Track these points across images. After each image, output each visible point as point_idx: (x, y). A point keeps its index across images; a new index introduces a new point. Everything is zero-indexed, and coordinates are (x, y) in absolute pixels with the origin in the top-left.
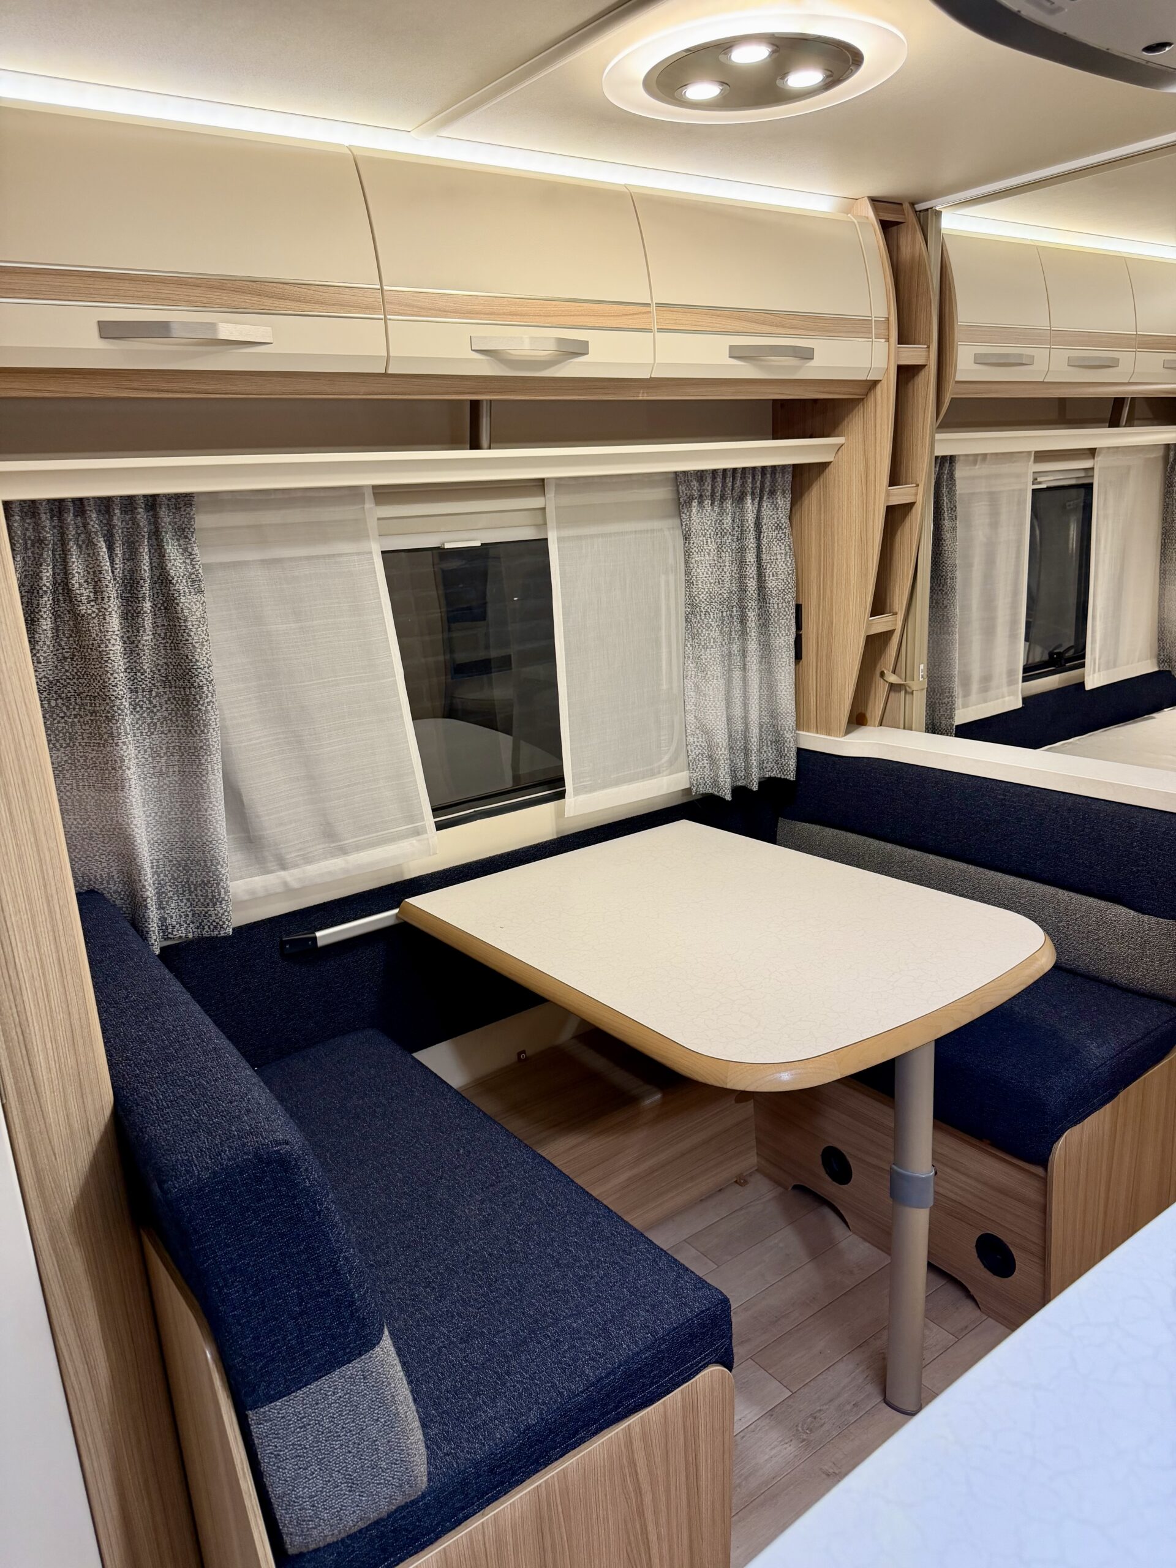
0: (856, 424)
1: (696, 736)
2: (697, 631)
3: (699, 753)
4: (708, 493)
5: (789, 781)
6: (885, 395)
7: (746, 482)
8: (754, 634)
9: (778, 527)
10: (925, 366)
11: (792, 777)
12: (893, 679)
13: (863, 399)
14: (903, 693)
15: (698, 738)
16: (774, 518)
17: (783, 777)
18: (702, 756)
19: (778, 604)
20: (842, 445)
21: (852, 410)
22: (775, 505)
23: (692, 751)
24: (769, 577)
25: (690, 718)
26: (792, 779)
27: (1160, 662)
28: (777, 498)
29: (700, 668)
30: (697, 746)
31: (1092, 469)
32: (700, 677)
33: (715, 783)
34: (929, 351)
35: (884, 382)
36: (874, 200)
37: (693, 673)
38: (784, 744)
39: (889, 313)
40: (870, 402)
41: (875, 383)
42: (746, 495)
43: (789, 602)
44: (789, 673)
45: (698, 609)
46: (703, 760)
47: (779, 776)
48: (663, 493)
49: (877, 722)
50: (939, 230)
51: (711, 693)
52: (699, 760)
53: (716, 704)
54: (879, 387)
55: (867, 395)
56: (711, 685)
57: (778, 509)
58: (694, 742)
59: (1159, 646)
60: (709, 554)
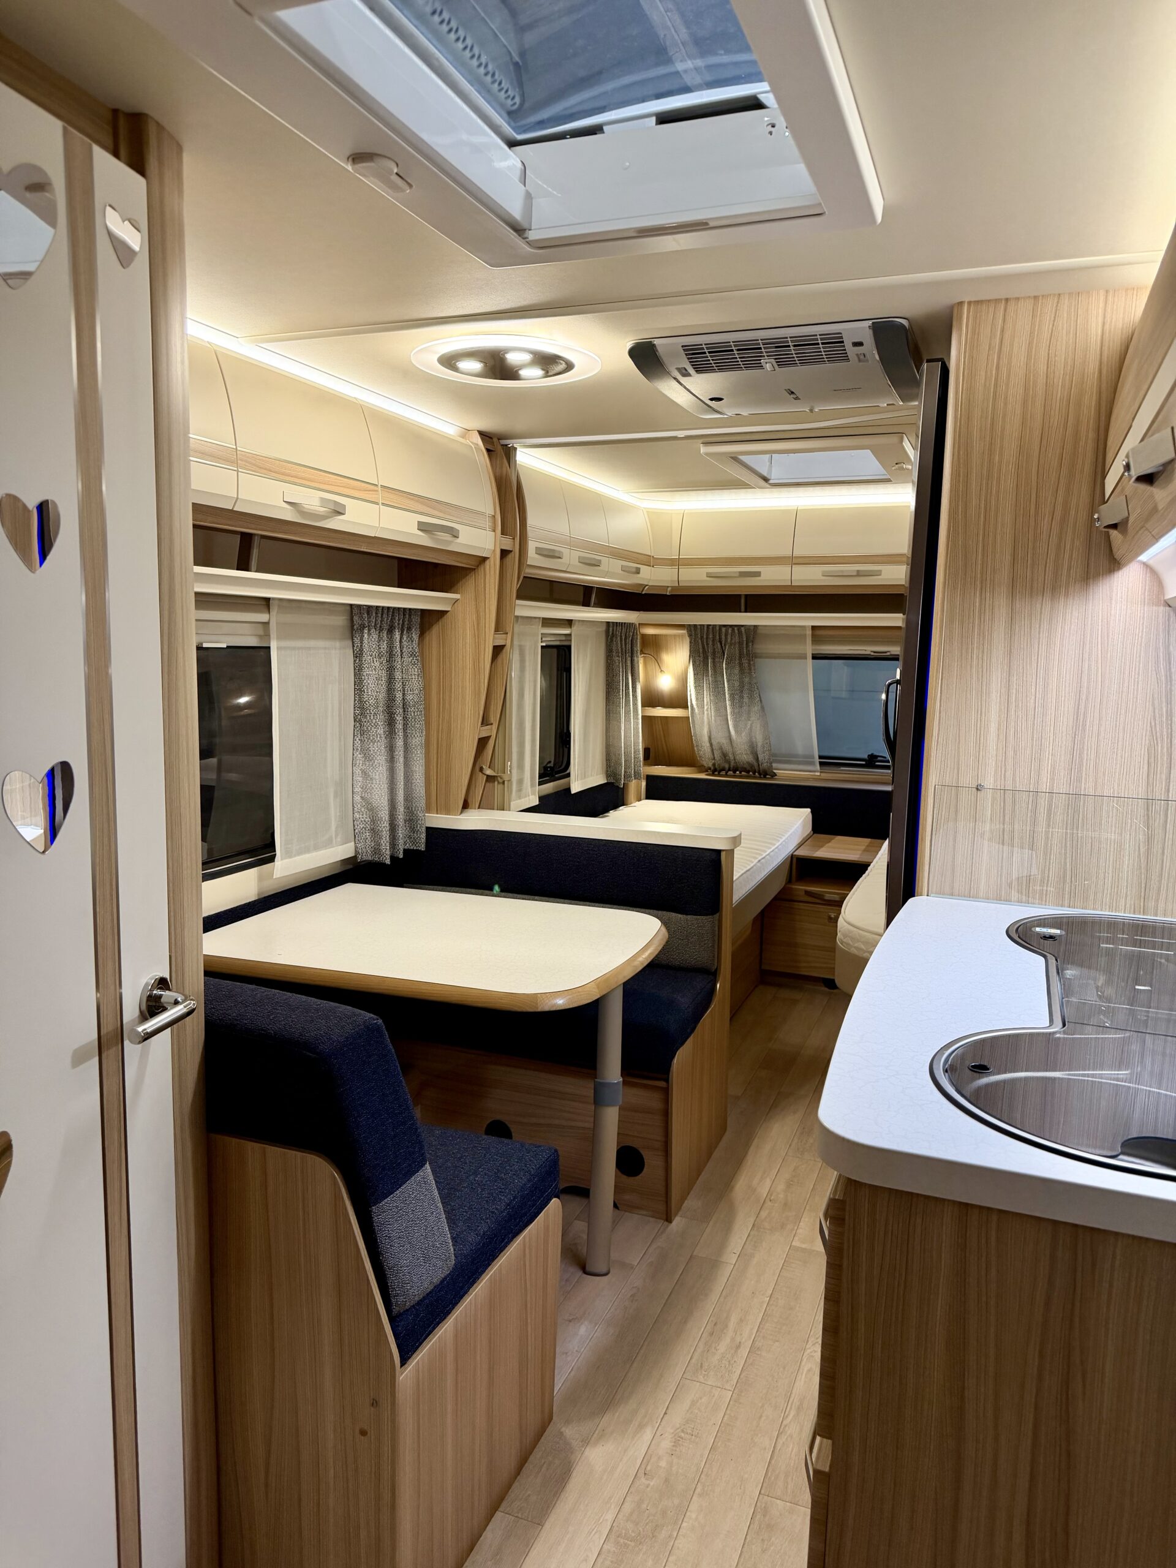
0: (470, 584)
1: (361, 813)
2: (367, 728)
3: (363, 827)
4: (373, 624)
5: (420, 851)
6: (492, 569)
7: (395, 619)
8: (401, 734)
9: (412, 655)
10: (511, 551)
11: (422, 848)
12: (489, 772)
13: (475, 569)
14: (496, 783)
15: (362, 815)
16: (409, 648)
17: (415, 848)
18: (365, 829)
19: (414, 712)
20: (458, 600)
21: (466, 575)
22: (411, 638)
23: (358, 826)
24: (408, 692)
25: (358, 798)
26: (423, 849)
27: (608, 776)
28: (412, 634)
29: (368, 757)
30: (362, 821)
31: (570, 635)
32: (367, 765)
33: (377, 850)
34: (514, 542)
35: (492, 560)
36: (482, 434)
37: (361, 762)
38: (417, 821)
39: (495, 513)
40: (481, 569)
41: (484, 559)
42: (395, 628)
43: (421, 711)
44: (422, 766)
45: (368, 711)
46: (366, 833)
47: (412, 848)
48: (341, 620)
49: (477, 806)
50: (516, 461)
51: (377, 777)
52: (362, 833)
53: (381, 786)
54: (487, 562)
55: (478, 566)
56: (377, 771)
57: (412, 641)
58: (359, 818)
59: (607, 765)
60: (375, 670)
